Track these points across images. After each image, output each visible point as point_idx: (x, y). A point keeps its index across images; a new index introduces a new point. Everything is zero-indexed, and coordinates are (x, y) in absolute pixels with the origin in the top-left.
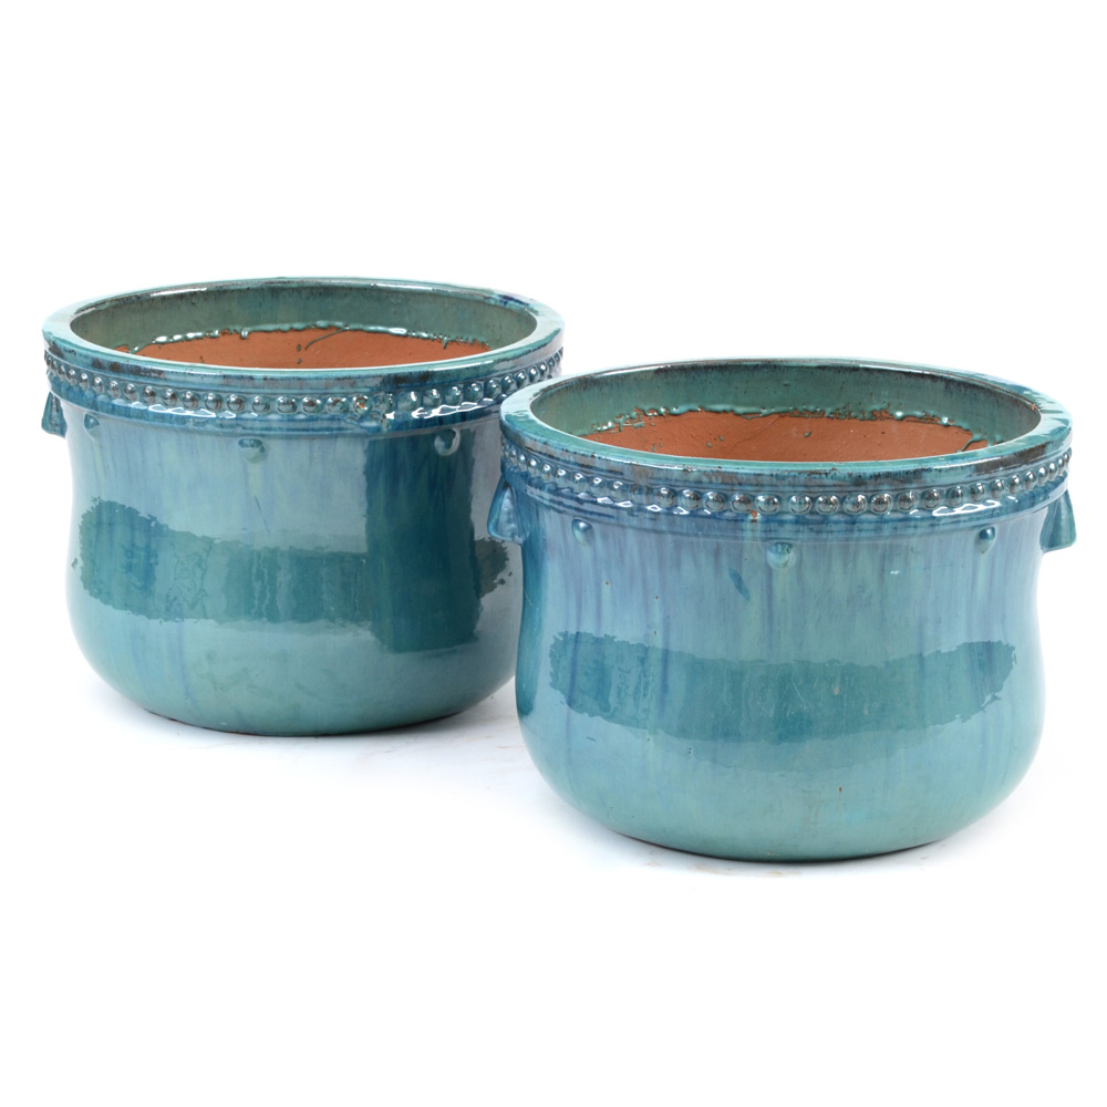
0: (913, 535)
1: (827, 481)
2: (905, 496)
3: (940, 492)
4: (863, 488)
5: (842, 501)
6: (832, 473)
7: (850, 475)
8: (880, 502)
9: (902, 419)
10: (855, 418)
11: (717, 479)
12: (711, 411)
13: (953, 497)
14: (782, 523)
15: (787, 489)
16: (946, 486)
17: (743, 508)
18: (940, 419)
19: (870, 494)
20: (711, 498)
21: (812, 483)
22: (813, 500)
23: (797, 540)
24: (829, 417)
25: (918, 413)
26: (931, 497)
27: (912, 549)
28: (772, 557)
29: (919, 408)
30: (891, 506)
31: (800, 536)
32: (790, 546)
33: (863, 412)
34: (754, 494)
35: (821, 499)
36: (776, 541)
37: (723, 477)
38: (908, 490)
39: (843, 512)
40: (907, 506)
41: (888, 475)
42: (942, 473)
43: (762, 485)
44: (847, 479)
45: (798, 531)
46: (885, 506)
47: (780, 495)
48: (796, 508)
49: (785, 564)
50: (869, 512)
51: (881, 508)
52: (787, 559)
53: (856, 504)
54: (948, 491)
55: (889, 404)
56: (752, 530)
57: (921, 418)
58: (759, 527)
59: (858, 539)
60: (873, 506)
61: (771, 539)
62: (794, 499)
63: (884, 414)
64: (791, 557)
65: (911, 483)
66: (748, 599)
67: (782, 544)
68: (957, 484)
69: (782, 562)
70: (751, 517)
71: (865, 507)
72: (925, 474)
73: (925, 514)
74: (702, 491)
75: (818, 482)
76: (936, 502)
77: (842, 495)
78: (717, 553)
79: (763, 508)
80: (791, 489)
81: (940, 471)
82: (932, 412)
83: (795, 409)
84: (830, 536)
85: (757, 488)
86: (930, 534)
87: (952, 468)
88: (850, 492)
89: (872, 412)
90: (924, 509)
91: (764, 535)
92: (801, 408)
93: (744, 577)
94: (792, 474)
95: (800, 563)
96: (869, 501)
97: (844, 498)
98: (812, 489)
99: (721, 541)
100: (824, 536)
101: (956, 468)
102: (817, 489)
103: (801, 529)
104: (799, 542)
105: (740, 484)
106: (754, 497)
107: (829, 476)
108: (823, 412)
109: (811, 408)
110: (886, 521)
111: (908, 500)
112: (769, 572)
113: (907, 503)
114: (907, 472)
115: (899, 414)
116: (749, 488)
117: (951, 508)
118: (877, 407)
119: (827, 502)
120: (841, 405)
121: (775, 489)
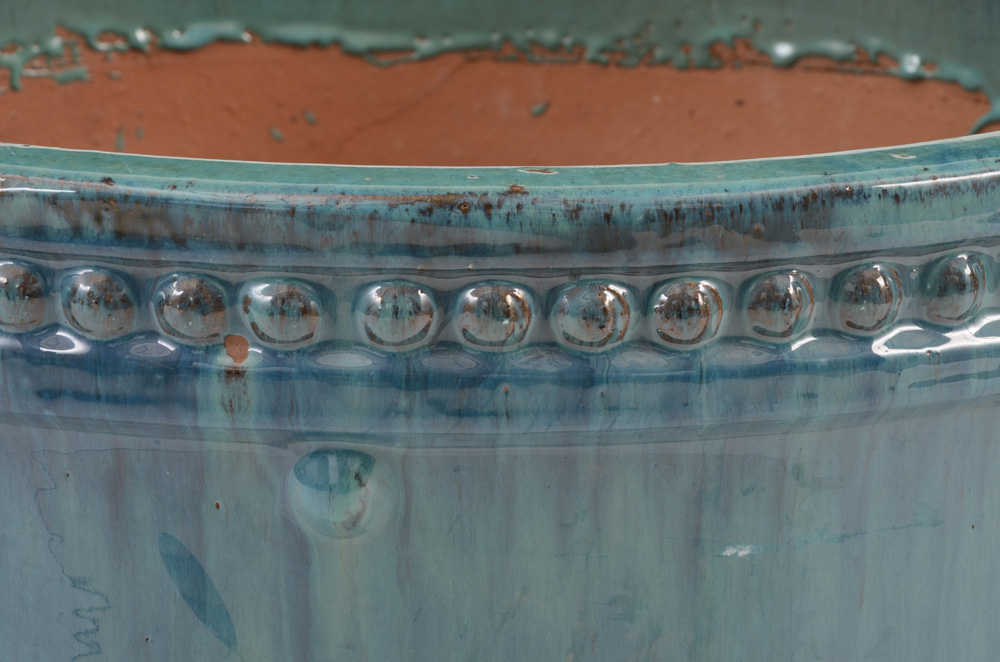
0: (804, 421)
1: (492, 233)
2: (774, 288)
3: (899, 273)
4: (620, 259)
5: (547, 303)
6: (510, 204)
7: (574, 213)
8: (683, 309)
9: (790, 64)
10: (665, 62)
11: (98, 219)
12: (279, 43)
13: (943, 292)
14: (332, 379)
15: (348, 260)
16: (916, 251)
17: (195, 326)
18: (896, 61)
19: (644, 281)
20: (84, 288)
21: (439, 238)
22: (445, 300)
23: (388, 439)
24: (595, 62)
25: (837, 47)
26: (865, 292)
27: (798, 471)
28: (303, 499)
29: (836, 33)
30: (720, 322)
31: (400, 427)
32: (368, 461)
33: (684, 45)
34: (233, 276)
35: (470, 297)
36: (314, 445)
37: (119, 217)
38: (783, 266)
39: (551, 346)
40: (777, 321)
41: (708, 213)
42: (907, 207)
43: (260, 248)
44: (564, 226)
45: (389, 412)
46: (698, 323)
47: (327, 281)
48: (383, 329)
49: (354, 523)
50: (643, 343)
51: (685, 330)
52: (355, 507)
53: (596, 316)
54: (926, 270)
55: (756, 24)
56: (230, 407)
57: (844, 59)
58: (253, 390)
59: (604, 440)
60: (657, 324)
61: (300, 436)
62: (374, 295)
63: (742, 51)
64: (371, 499)
65: (794, 240)
66: (230, 642)
67: (345, 454)
68: (957, 244)
69: (339, 517)
70: (224, 360)
71: (627, 324)
72: (842, 209)
73: (843, 350)
74: (52, 264)
75: (458, 235)
76: (883, 308)
77: (544, 284)
78: (116, 484)
79: (264, 324)
80: (363, 261)
81: (898, 197)
82: (874, 43)
83: (507, 40)
84: (505, 429)
85: (241, 258)
86: (865, 416)
87: (941, 190)
88: (575, 273)
89: (712, 48)
90: (837, 334)
91: (268, 423)
92: (521, 36)
93: (211, 566)
94: (366, 205)
95: (404, 522)
96: (645, 307)
97: (554, 293)
98: (438, 264)
99: (128, 441)
100: (483, 427)
101: (956, 187)
102: (453, 263)
103: (403, 403)
104: (397, 449)
105: (180, 242)
106: (234, 288)
107: (498, 215)
108: (579, 47)
109: (549, 36)
110: (705, 377)
111: (784, 303)
112: (298, 549)
113: (778, 314)
114: (779, 204)
115: (784, 50)
116: (213, 258)
117: (937, 328)
118: (723, 31)
119: (493, 310)
120: (625, 28)
121: (306, 261)
